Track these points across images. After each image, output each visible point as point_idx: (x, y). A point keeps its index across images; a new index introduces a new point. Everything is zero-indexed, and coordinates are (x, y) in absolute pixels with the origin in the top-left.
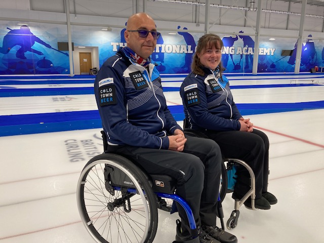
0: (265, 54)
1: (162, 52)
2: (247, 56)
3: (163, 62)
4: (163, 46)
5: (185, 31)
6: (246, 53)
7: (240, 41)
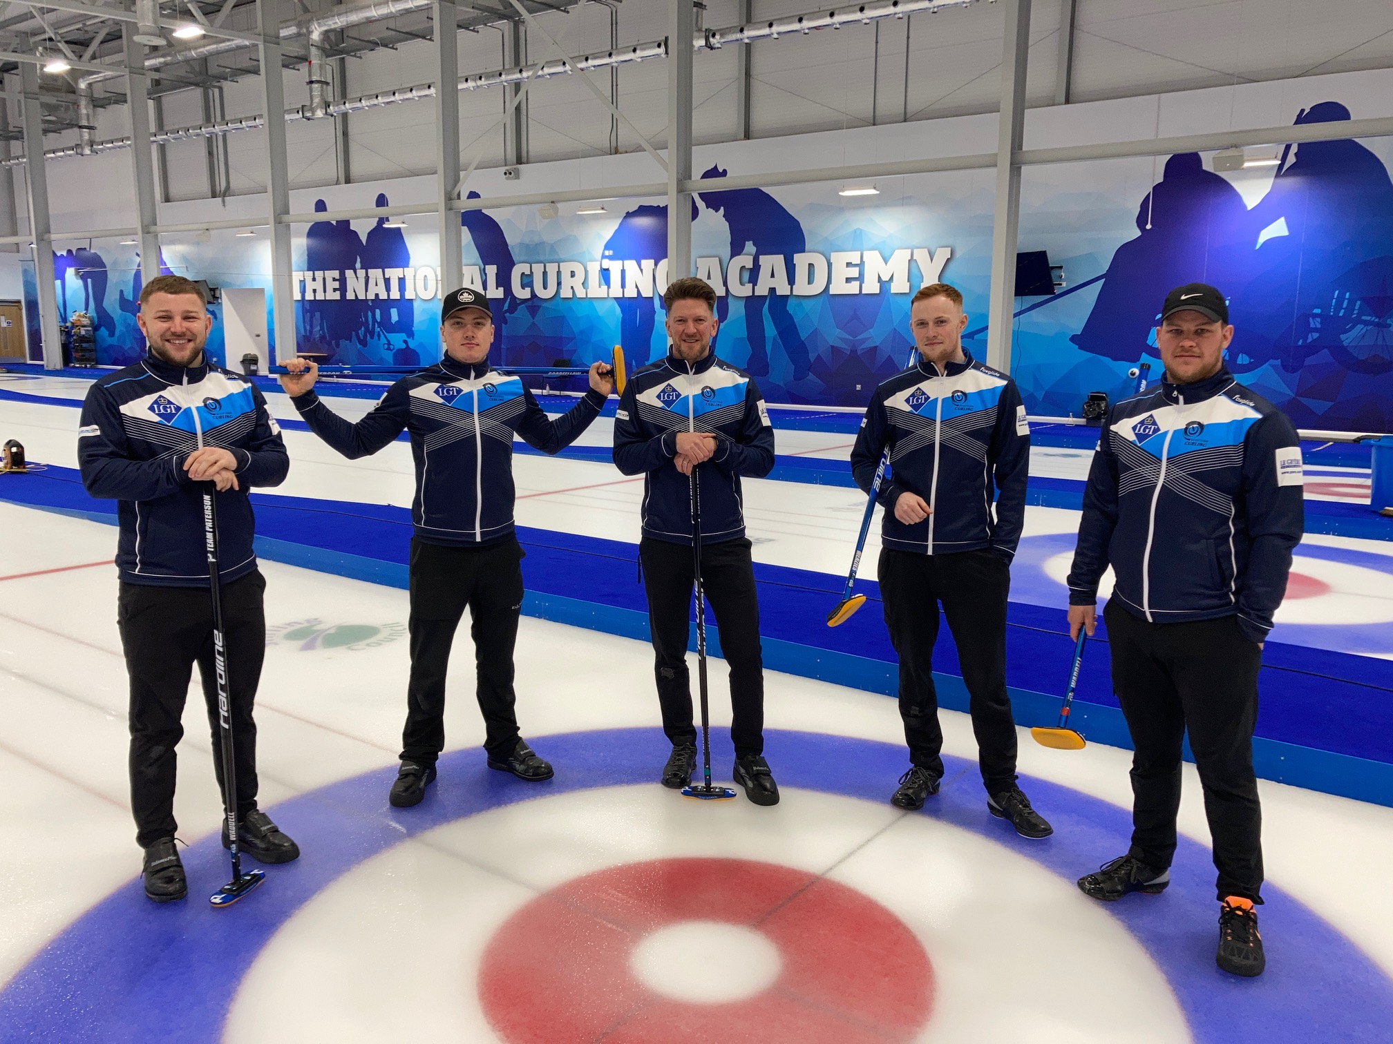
0: (871, 287)
1: (407, 296)
2: (753, 302)
3: (411, 334)
4: (409, 272)
5: (473, 204)
6: (746, 291)
7: (714, 222)
